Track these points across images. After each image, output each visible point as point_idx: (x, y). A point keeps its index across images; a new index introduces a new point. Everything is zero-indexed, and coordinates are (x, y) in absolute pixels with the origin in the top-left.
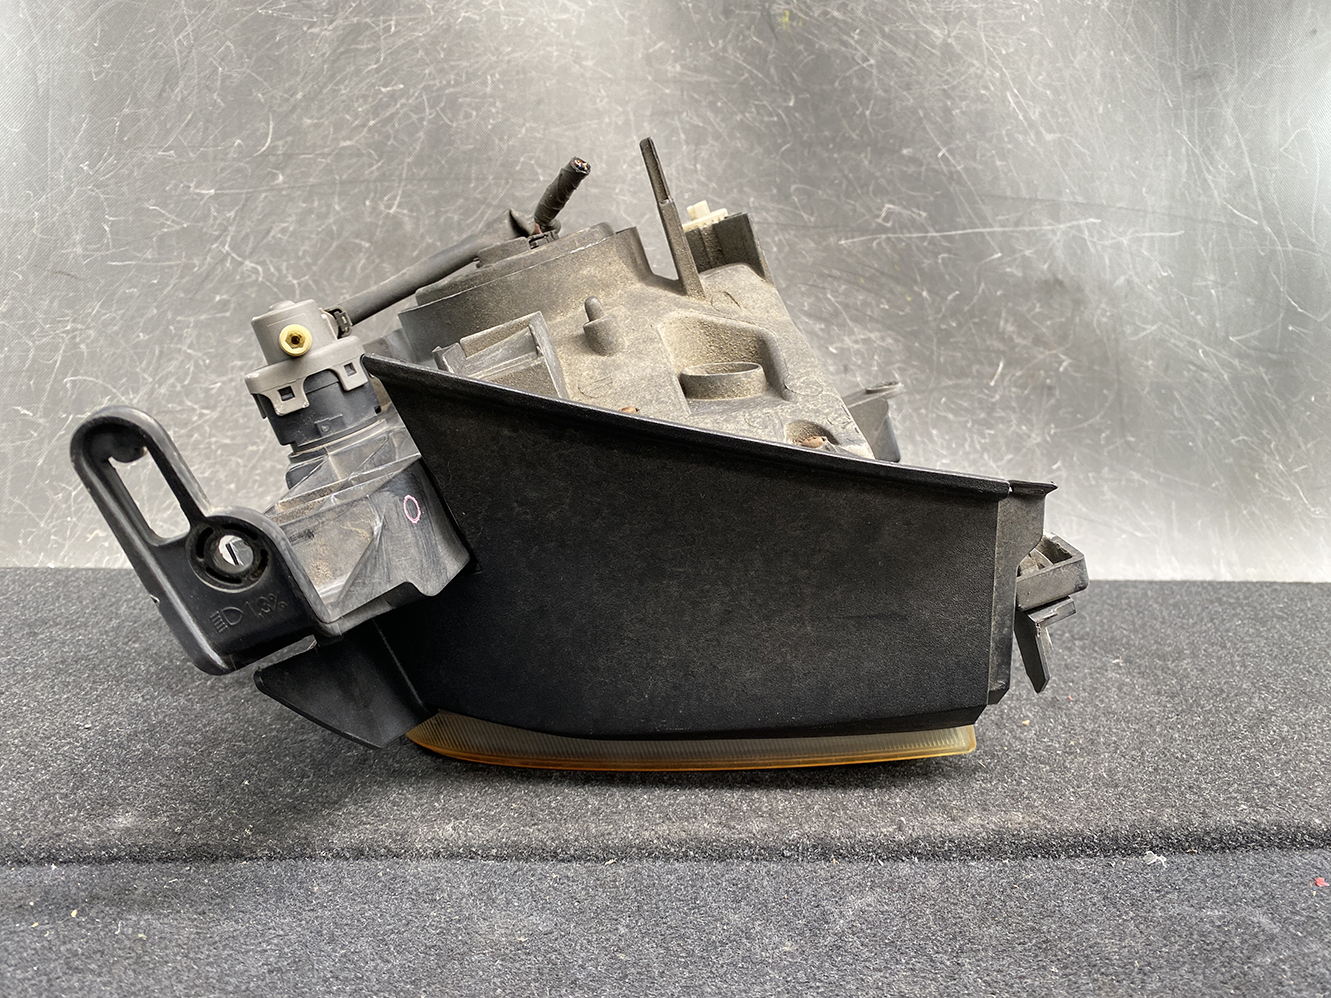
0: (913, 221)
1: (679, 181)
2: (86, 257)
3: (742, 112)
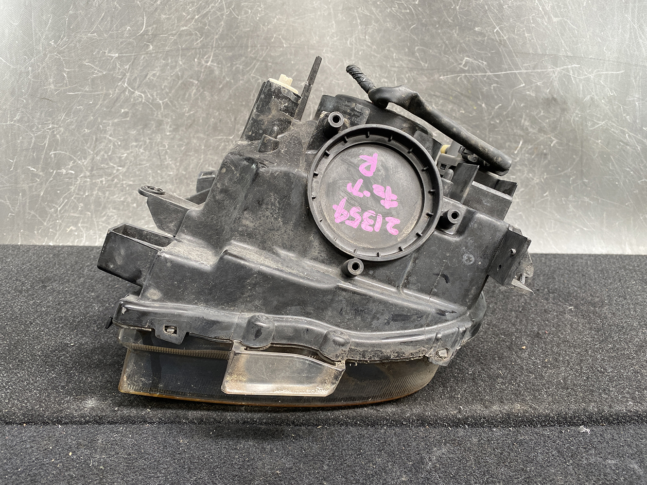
0: (479, 67)
1: (357, 45)
2: (56, 90)
3: (391, 7)
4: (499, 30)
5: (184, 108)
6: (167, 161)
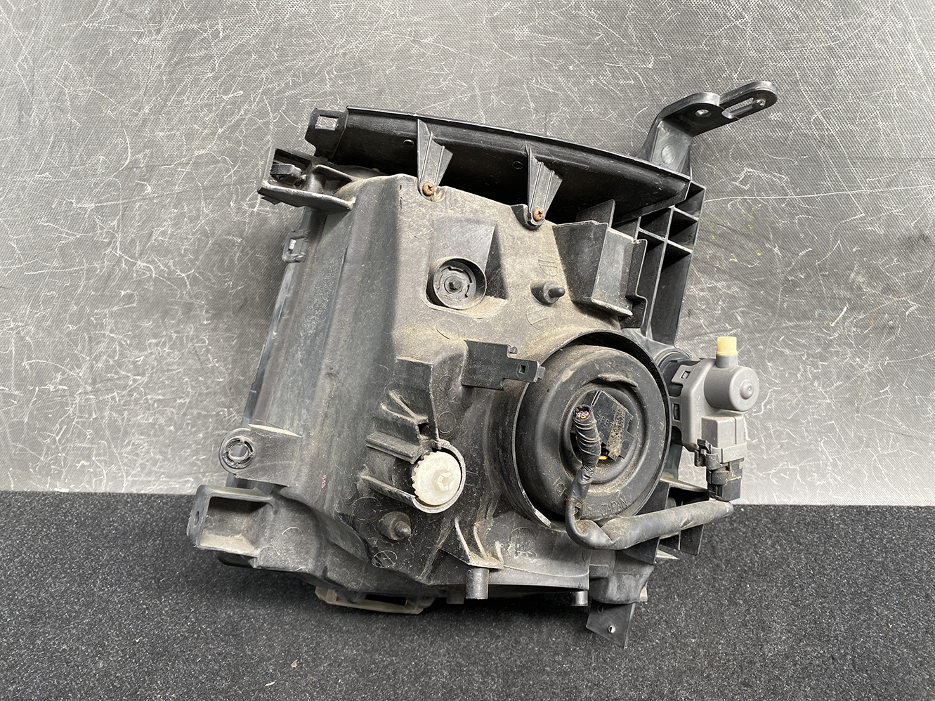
0: (773, 185)
3: (596, 76)
4: (822, 118)
5: (227, 282)
6: (210, 363)
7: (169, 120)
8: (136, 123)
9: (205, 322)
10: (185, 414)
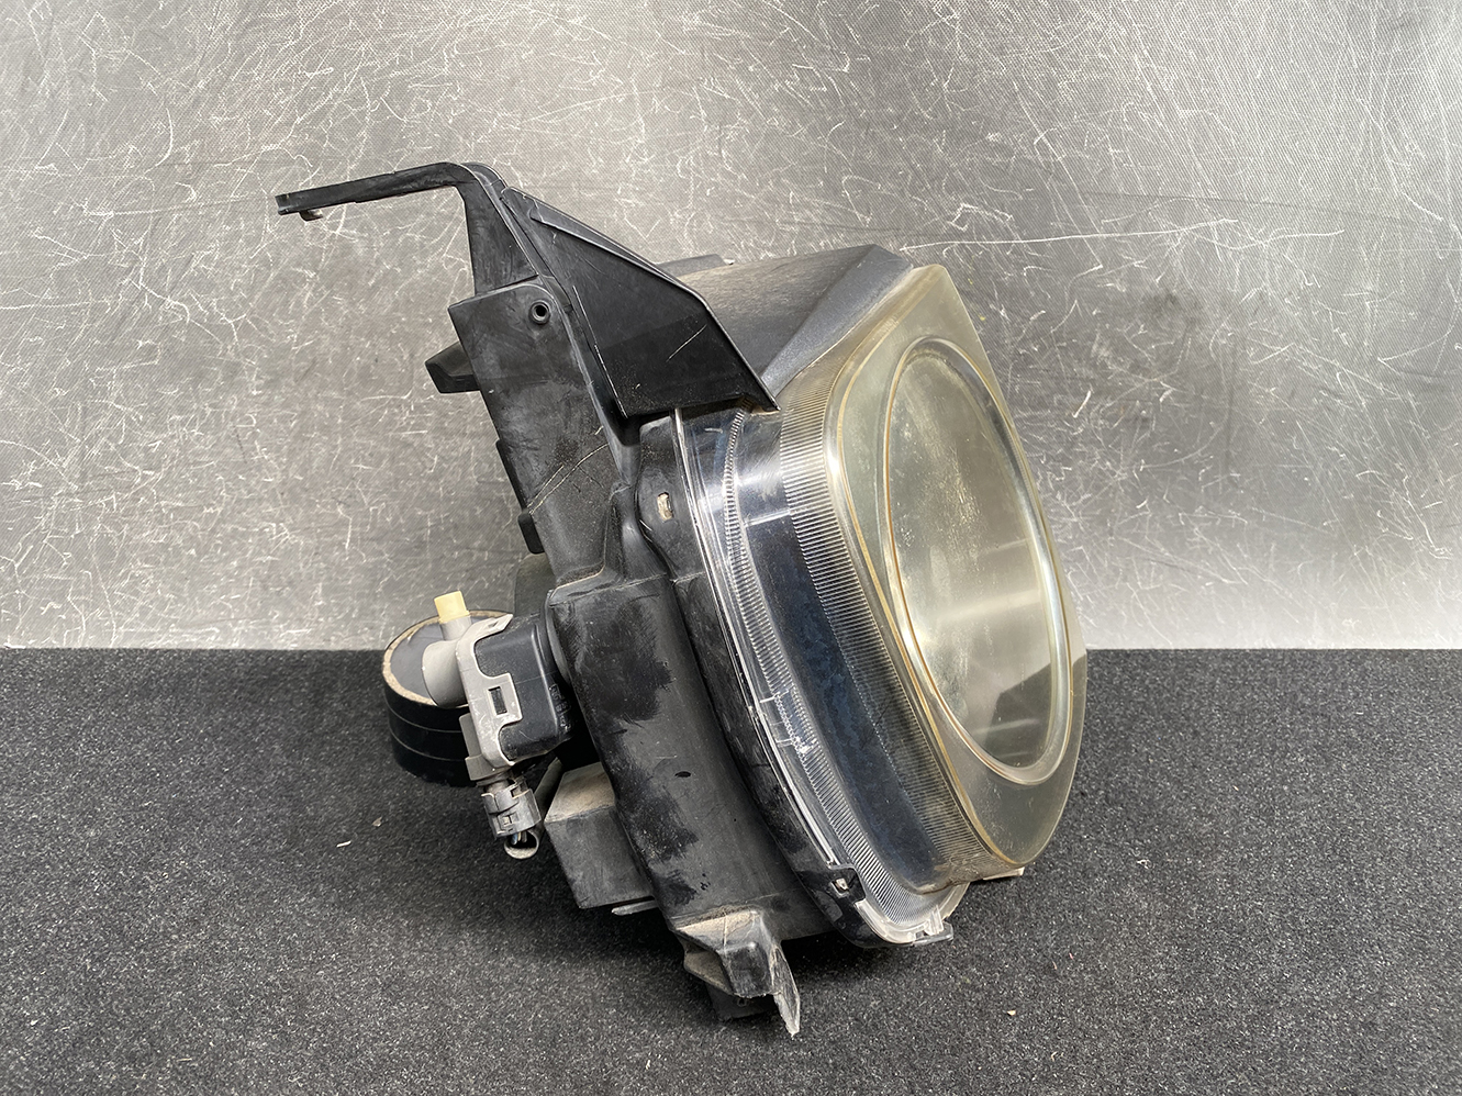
0: (995, 225)
1: (700, 173)
3: (782, 80)
4: (1045, 140)
5: (290, 334)
6: (257, 454)
7: (231, 101)
8: (184, 102)
9: (255, 393)
10: (213, 531)
